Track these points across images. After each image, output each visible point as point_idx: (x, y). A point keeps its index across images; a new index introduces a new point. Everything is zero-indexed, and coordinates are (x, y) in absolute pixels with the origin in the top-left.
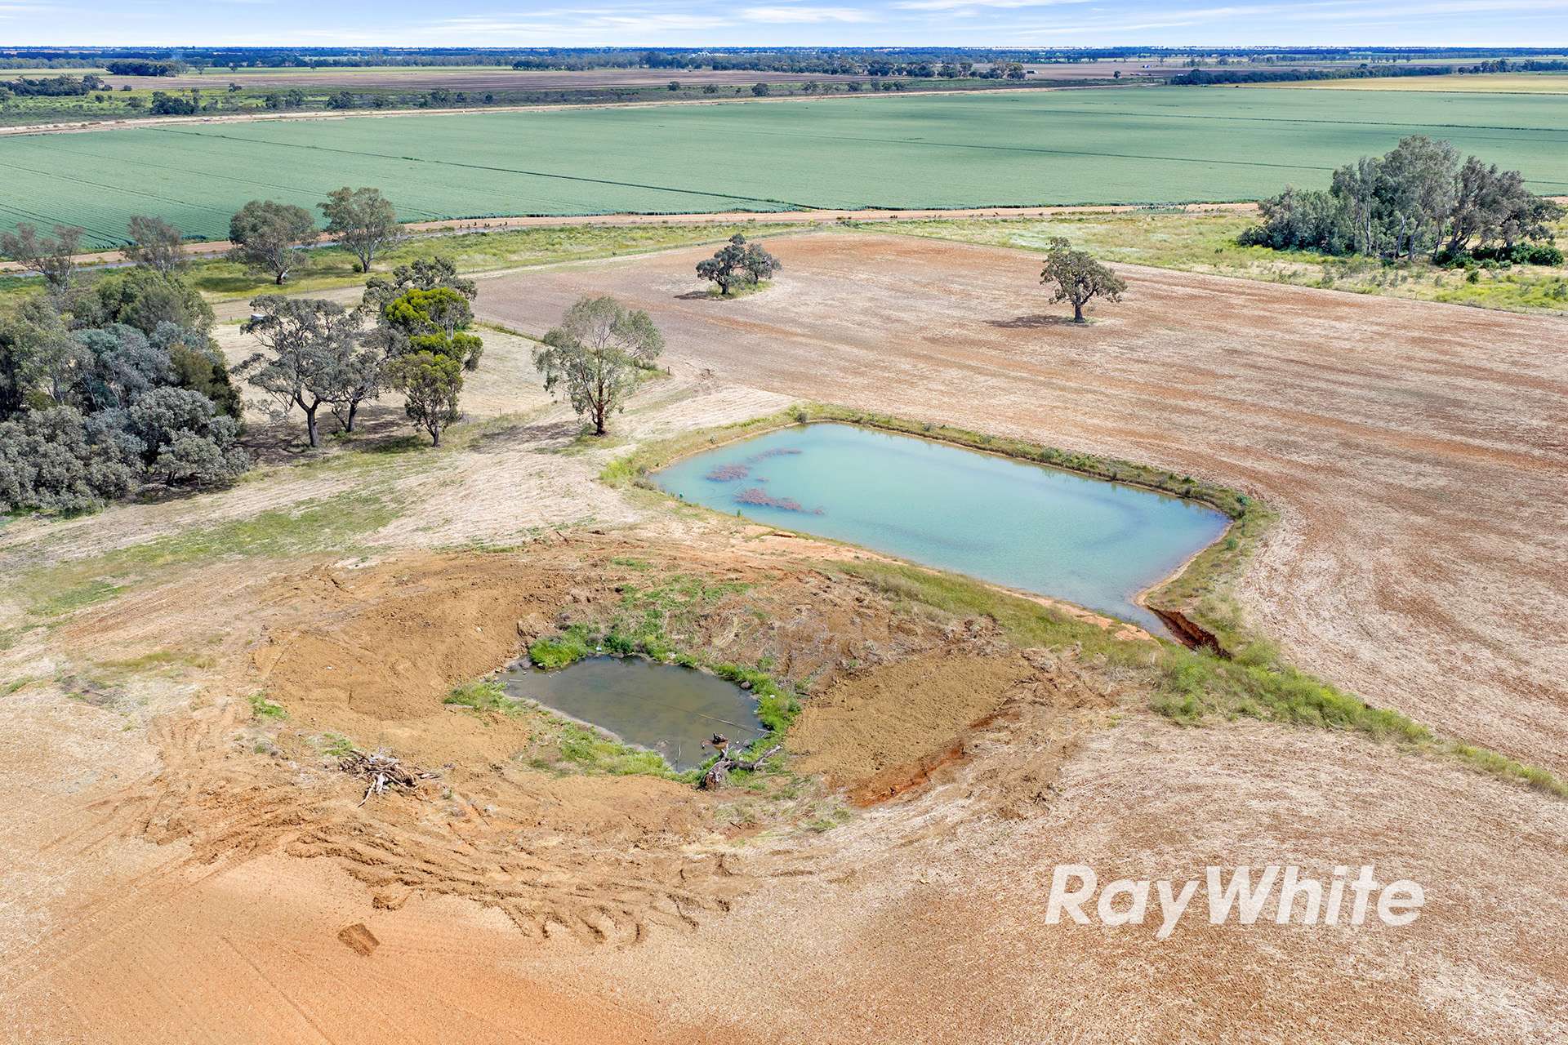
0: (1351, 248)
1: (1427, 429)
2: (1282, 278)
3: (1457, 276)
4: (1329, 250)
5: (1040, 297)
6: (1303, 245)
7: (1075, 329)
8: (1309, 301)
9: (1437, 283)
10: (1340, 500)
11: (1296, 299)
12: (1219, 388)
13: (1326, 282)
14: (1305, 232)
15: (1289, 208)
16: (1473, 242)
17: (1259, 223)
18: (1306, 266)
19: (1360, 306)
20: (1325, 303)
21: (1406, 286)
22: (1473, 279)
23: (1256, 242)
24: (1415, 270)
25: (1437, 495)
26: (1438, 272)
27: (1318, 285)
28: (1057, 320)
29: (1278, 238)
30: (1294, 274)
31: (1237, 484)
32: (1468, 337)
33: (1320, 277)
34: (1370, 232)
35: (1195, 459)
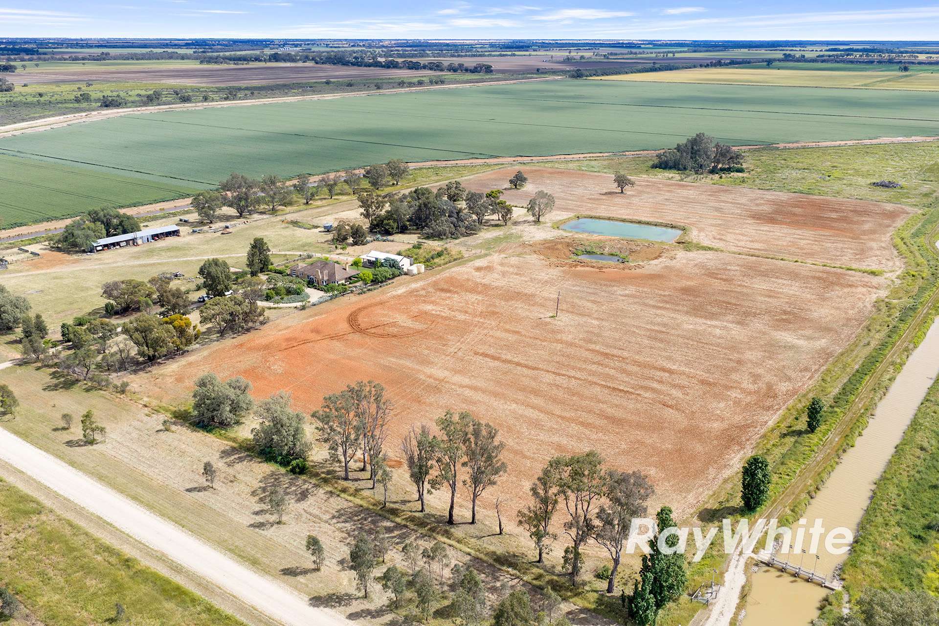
0: (685, 169)
1: (716, 213)
2: (669, 179)
3: (716, 177)
4: (679, 170)
5: (614, 187)
6: (670, 168)
7: (622, 195)
8: (680, 185)
9: (712, 179)
10: (703, 226)
11: (676, 185)
12: (668, 207)
13: (682, 180)
14: (671, 164)
15: (666, 156)
16: (720, 166)
17: (656, 161)
18: (674, 175)
19: (693, 186)
20: (684, 186)
21: (703, 180)
22: (721, 178)
23: (656, 167)
24: (705, 175)
25: (720, 224)
26: (711, 176)
27: (680, 181)
28: (616, 193)
29: (663, 166)
30: (672, 177)
31: (682, 224)
32: (722, 194)
33: (679, 178)
34: (690, 164)
35: (671, 221)
